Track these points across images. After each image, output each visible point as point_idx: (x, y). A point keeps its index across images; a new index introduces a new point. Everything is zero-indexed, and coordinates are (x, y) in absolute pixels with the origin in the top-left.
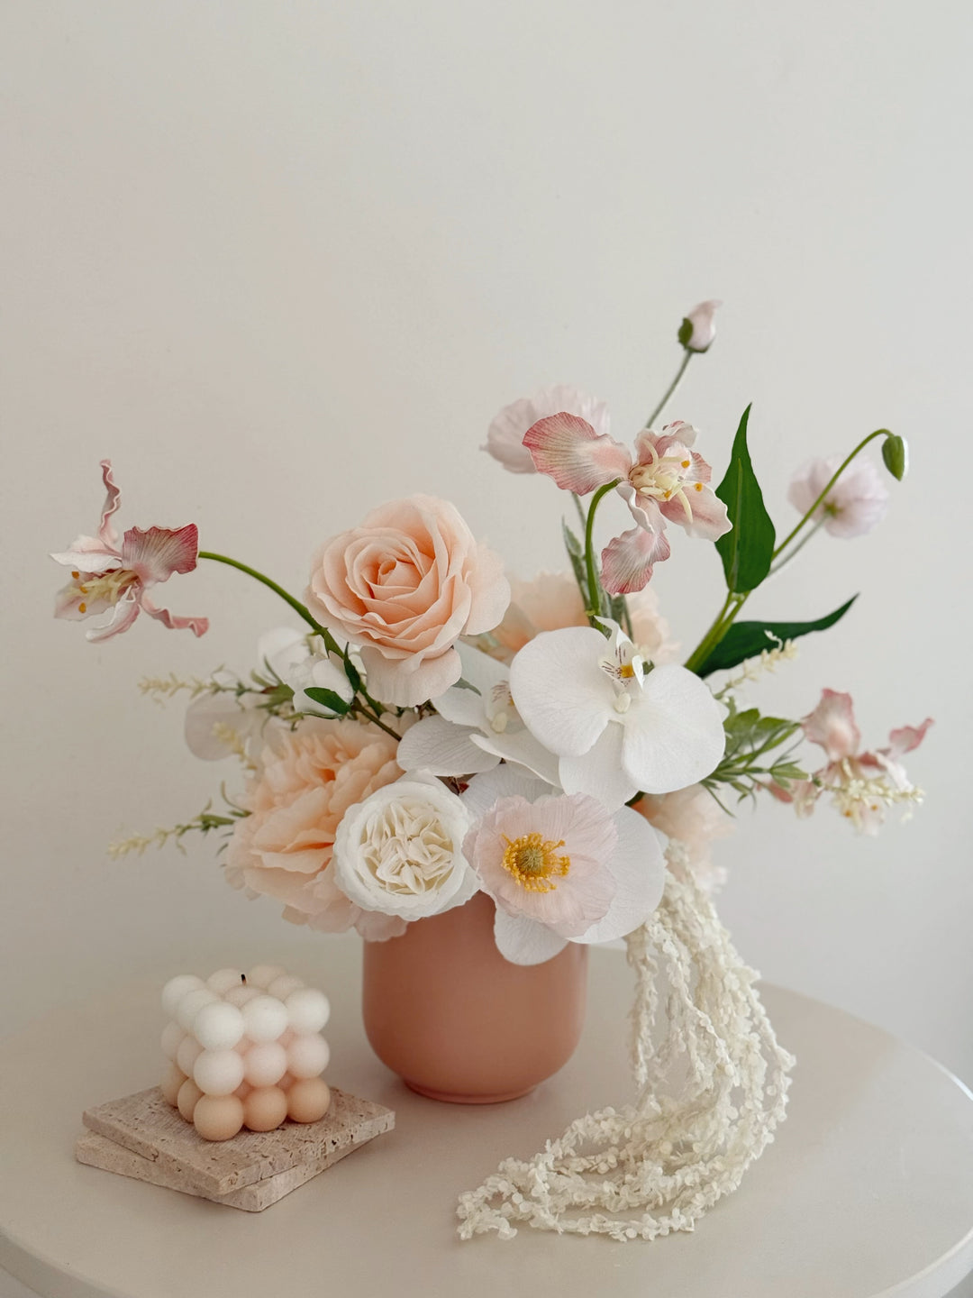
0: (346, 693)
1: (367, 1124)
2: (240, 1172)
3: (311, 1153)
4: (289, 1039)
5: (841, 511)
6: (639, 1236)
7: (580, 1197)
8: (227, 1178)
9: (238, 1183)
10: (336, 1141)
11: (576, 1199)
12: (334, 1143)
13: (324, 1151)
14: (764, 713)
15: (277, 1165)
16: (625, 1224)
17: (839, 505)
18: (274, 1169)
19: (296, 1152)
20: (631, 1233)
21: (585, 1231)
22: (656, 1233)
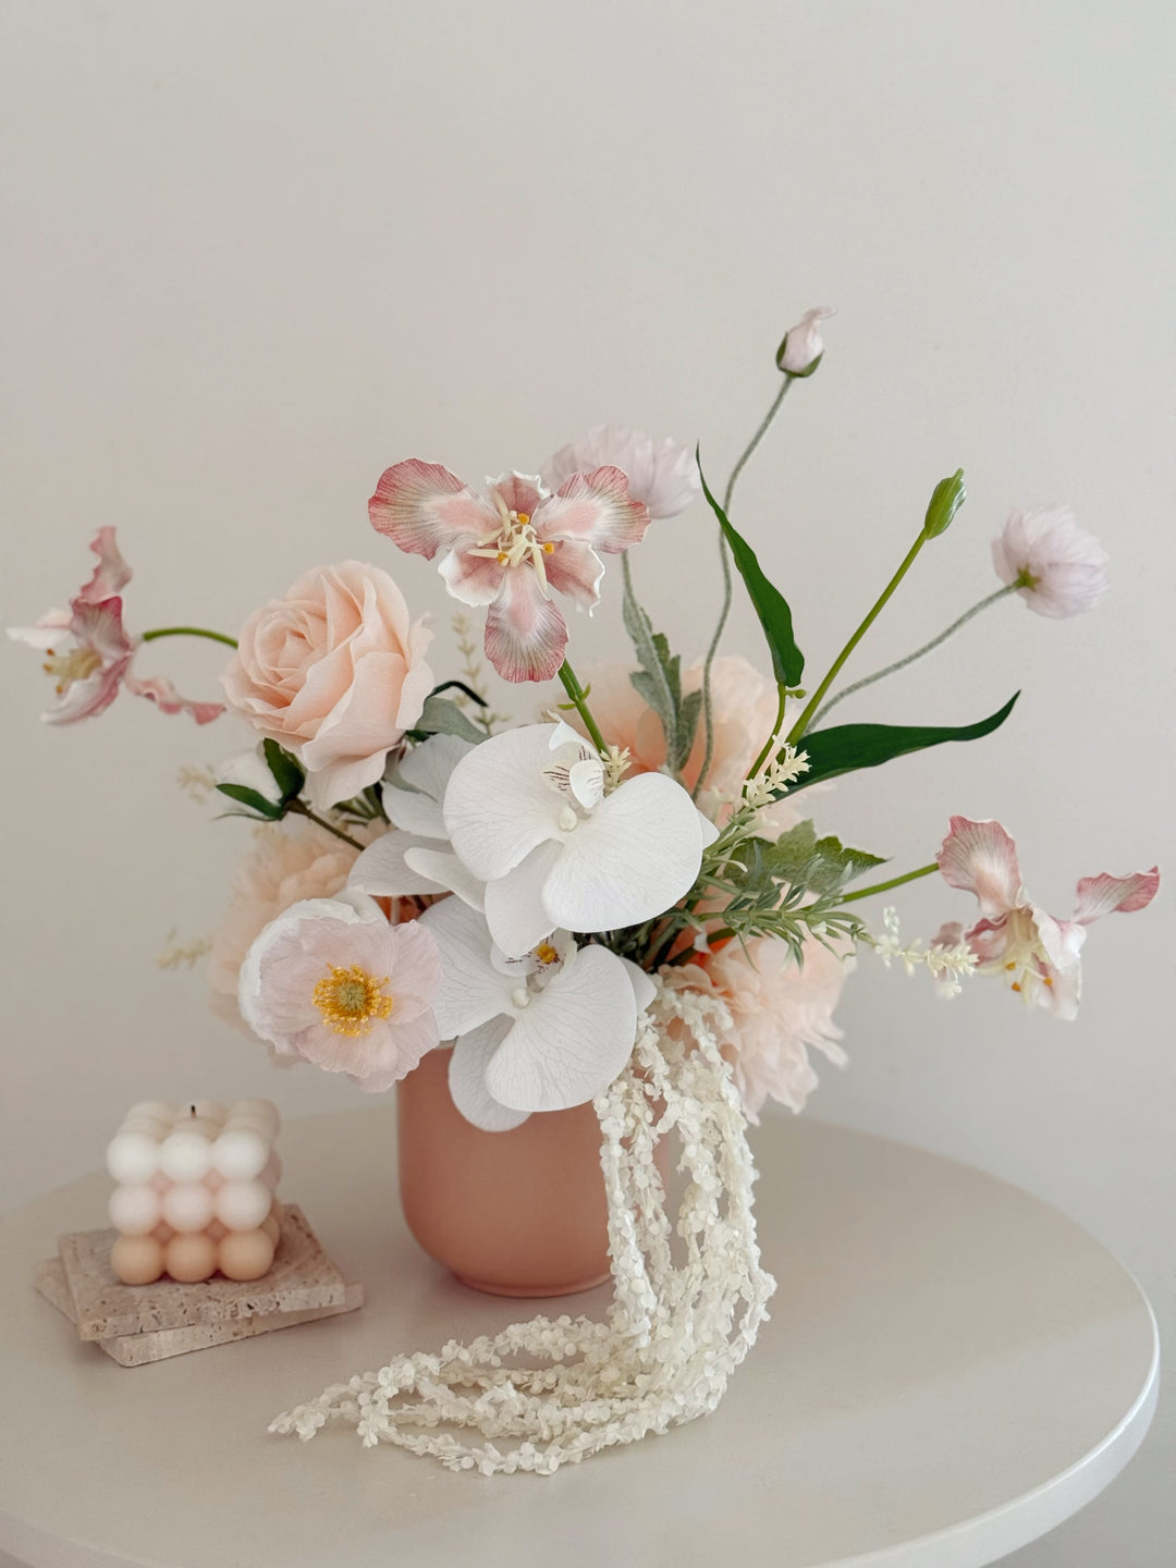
0: (272, 793)
1: (302, 1292)
2: (109, 1320)
3: (215, 1313)
4: (213, 1183)
5: (1038, 580)
6: (476, 1466)
7: (449, 1412)
8: (92, 1323)
9: (107, 1330)
10: (252, 1304)
11: (445, 1414)
12: (250, 1307)
13: (234, 1315)
14: (845, 844)
15: (163, 1319)
16: (465, 1450)
17: (1033, 573)
18: (159, 1323)
19: (191, 1310)
20: (467, 1463)
21: (419, 1450)
22: (494, 1467)
